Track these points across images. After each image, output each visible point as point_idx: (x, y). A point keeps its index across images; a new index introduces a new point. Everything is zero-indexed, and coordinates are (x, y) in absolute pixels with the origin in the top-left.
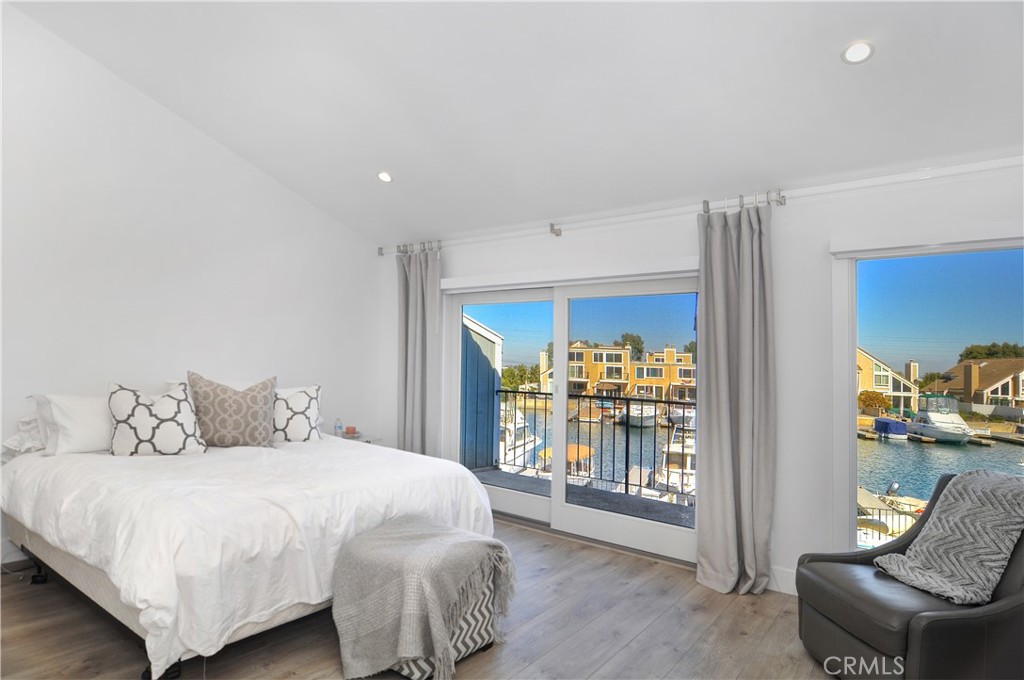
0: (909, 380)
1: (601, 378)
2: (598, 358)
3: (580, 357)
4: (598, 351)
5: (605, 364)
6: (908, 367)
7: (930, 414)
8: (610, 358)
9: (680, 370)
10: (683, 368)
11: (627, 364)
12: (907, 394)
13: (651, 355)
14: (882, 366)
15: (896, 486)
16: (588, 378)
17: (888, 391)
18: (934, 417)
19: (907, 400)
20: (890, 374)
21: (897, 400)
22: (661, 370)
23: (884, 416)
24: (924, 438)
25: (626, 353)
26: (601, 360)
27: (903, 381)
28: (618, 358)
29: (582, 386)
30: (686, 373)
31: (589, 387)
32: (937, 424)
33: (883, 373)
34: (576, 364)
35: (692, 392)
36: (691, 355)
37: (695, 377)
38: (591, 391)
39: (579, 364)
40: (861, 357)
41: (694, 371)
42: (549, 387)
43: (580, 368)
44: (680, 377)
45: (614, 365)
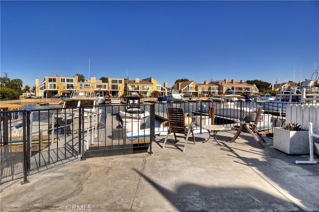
0: (165, 87)
1: (64, 89)
2: (63, 80)
3: (54, 80)
4: (63, 78)
5: (66, 83)
6: (165, 84)
7: (172, 94)
8: (68, 80)
9: (97, 85)
10: (98, 84)
11: (75, 83)
12: (165, 91)
13: (87, 81)
14: (159, 83)
16: (58, 89)
17: (160, 91)
20: (160, 85)
21: (162, 93)
24: (171, 102)
25: (75, 79)
27: (164, 88)
28: (72, 81)
29: (56, 92)
30: (99, 86)
31: (59, 92)
32: (175, 97)
33: (159, 85)
34: (52, 83)
35: (101, 92)
36: (102, 81)
37: (102, 87)
38: (60, 94)
39: (54, 83)
40: (153, 80)
41: (102, 85)
42: (40, 93)
43: (55, 85)
44: (97, 87)
45: (70, 83)
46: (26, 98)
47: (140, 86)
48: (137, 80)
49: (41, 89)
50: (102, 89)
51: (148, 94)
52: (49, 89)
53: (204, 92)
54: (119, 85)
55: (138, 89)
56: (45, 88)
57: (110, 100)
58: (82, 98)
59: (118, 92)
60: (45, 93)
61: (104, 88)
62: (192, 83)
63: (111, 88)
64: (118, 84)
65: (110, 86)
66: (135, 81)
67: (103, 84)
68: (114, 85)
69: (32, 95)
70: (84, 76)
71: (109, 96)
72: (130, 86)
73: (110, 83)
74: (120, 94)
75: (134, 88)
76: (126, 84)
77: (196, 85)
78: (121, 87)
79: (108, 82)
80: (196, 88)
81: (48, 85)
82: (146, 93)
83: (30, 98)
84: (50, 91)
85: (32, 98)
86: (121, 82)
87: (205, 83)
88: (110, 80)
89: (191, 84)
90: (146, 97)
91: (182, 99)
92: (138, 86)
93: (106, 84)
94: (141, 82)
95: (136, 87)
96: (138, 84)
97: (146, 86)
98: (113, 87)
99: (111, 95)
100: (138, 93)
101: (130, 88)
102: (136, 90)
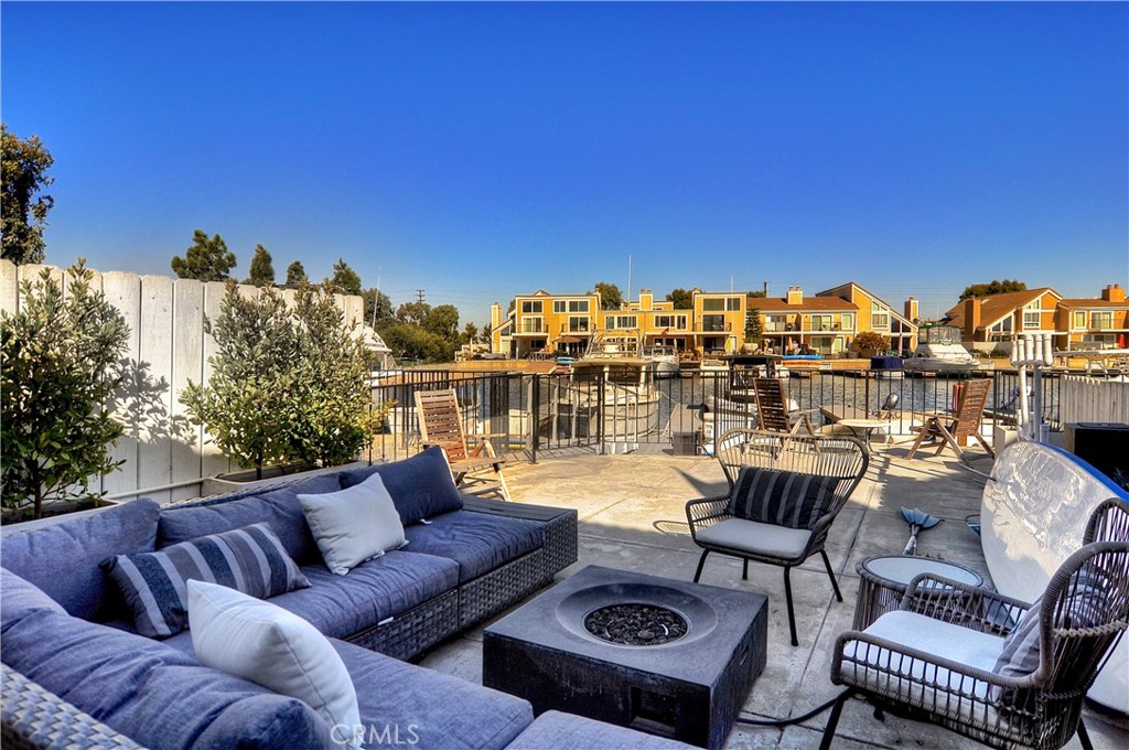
0: (909, 319)
1: (563, 331)
2: (560, 307)
3: (538, 307)
4: (560, 300)
5: (568, 315)
6: (907, 305)
7: (931, 346)
8: (574, 307)
9: (657, 317)
10: (661, 315)
11: (594, 313)
12: (906, 335)
13: (626, 305)
14: (881, 304)
15: (895, 398)
16: (547, 331)
17: (886, 332)
18: (935, 348)
19: (907, 341)
20: (888, 312)
21: (895, 341)
22: (634, 318)
23: (879, 354)
24: (925, 375)
25: (594, 301)
26: (563, 310)
27: (903, 321)
28: (584, 307)
29: (540, 343)
30: (664, 321)
31: (548, 342)
32: (940, 356)
33: (882, 312)
34: (533, 316)
35: (670, 341)
36: (672, 303)
37: (673, 325)
38: (551, 347)
39: (538, 315)
40: (857, 295)
41: (673, 318)
42: (502, 346)
43: (539, 320)
44: (657, 325)
45: (579, 315)
46: (469, 358)
47: (807, 318)
48: (796, 297)
49: (504, 333)
50: (674, 331)
51: (837, 347)
52: (523, 332)
54: (730, 316)
55: (799, 329)
56: (514, 331)
57: (697, 365)
58: (611, 360)
59: (723, 339)
60: (513, 344)
61: (679, 327)
62: (1039, 298)
63: (700, 326)
64: (725, 312)
65: (700, 321)
66: (785, 300)
67: (677, 314)
68: (712, 316)
69: (483, 351)
71: (696, 353)
72: (768, 319)
73: (700, 311)
74: (731, 347)
75: (781, 325)
76: (752, 313)
77: (1057, 308)
78: (736, 321)
79: (693, 308)
80: (1059, 319)
81: (523, 322)
82: (827, 341)
83: (477, 357)
84: (525, 340)
85: (484, 359)
86: (735, 304)
87: (1106, 295)
88: (698, 300)
89: (1031, 303)
90: (828, 356)
91: (969, 365)
92: (799, 318)
93: (686, 314)
94: (809, 304)
95: (791, 319)
96: (799, 312)
97: (829, 318)
98: (710, 322)
99: (701, 349)
100: (798, 342)
101: (769, 325)
102: (789, 330)
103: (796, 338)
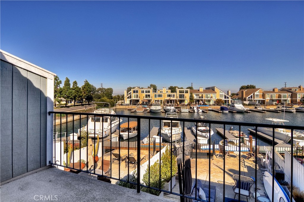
0: (228, 95)
1: (144, 98)
2: (143, 92)
3: (137, 92)
4: (143, 90)
5: (145, 94)
6: (228, 92)
8: (146, 92)
10: (168, 94)
11: (152, 94)
12: (228, 99)
13: (159, 90)
14: (222, 92)
15: (232, 128)
16: (140, 98)
17: (223, 99)
18: (236, 105)
20: (224, 94)
21: (226, 101)
22: (162, 95)
23: (223, 106)
24: (234, 111)
25: (151, 90)
28: (149, 92)
29: (138, 101)
30: (169, 96)
31: (140, 101)
32: (237, 107)
33: (222, 94)
34: (136, 94)
35: (171, 101)
36: (170, 90)
37: (171, 97)
38: (141, 102)
39: (137, 94)
40: (216, 90)
42: (127, 101)
43: (137, 95)
44: (167, 97)
45: (148, 94)
46: (119, 105)
47: (204, 95)
48: (201, 90)
49: (128, 98)
51: (212, 103)
52: (133, 98)
53: (273, 100)
54: (186, 95)
55: (202, 98)
56: (131, 98)
57: (180, 108)
59: (184, 100)
60: (131, 101)
61: (173, 97)
62: (259, 91)
63: (178, 97)
64: (184, 94)
65: (178, 96)
66: (199, 90)
67: (172, 94)
68: (181, 95)
69: (122, 102)
70: (156, 86)
71: (178, 104)
72: (195, 95)
73: (178, 93)
74: (186, 102)
75: (198, 97)
76: (191, 94)
77: (263, 93)
78: (187, 96)
79: (176, 92)
80: (263, 96)
81: (133, 96)
82: (209, 101)
83: (122, 105)
84: (133, 100)
86: (187, 92)
87: (274, 90)
88: (178, 90)
89: (257, 92)
90: (210, 105)
92: (202, 95)
93: (175, 94)
94: (205, 91)
95: (200, 95)
96: (202, 93)
97: (210, 95)
100: (202, 101)
101: (195, 97)
102: (200, 98)
103: (202, 100)
